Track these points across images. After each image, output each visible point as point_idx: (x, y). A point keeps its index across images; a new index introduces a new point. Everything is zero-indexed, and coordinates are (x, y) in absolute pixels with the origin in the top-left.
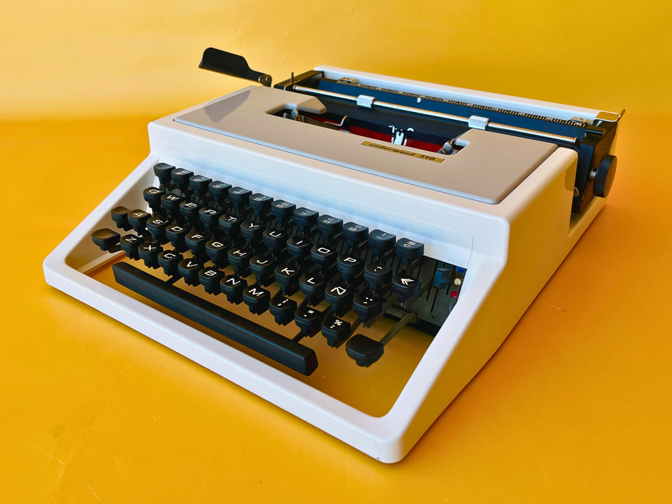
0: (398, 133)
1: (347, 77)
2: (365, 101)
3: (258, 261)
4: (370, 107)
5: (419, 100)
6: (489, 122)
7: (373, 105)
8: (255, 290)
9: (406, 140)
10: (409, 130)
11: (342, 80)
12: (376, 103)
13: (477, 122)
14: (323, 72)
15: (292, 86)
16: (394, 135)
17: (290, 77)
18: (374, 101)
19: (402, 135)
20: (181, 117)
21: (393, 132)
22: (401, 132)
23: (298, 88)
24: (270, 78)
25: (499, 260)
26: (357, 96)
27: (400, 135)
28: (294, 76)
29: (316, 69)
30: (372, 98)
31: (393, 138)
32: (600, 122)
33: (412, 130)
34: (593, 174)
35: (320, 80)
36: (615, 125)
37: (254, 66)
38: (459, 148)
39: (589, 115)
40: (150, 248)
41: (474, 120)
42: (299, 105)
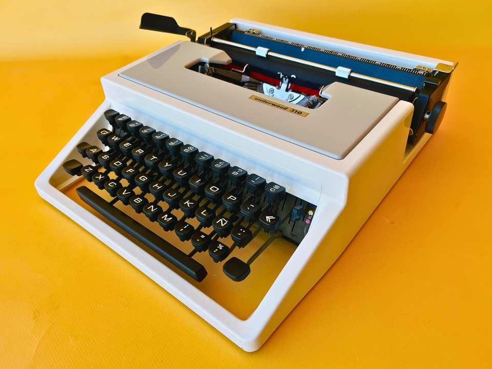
0: (284, 79)
1: (253, 29)
2: (262, 51)
3: (169, 194)
4: (265, 56)
5: (303, 49)
6: (351, 72)
7: (267, 55)
8: (166, 216)
9: (290, 85)
10: (292, 76)
11: (249, 32)
12: (270, 54)
13: (342, 72)
14: (235, 25)
15: (211, 38)
16: (282, 80)
17: (209, 31)
18: (268, 51)
19: (287, 80)
20: (123, 73)
21: (281, 77)
22: (286, 78)
23: (216, 40)
24: (195, 33)
25: (340, 201)
26: (256, 47)
27: (286, 80)
28: (213, 29)
29: (231, 21)
30: (267, 49)
31: (281, 83)
32: (437, 72)
33: (295, 77)
34: (427, 116)
35: (233, 30)
36: (449, 75)
37: (181, 24)
38: (324, 100)
39: (431, 64)
40: (100, 177)
41: (340, 71)
42: (210, 59)
